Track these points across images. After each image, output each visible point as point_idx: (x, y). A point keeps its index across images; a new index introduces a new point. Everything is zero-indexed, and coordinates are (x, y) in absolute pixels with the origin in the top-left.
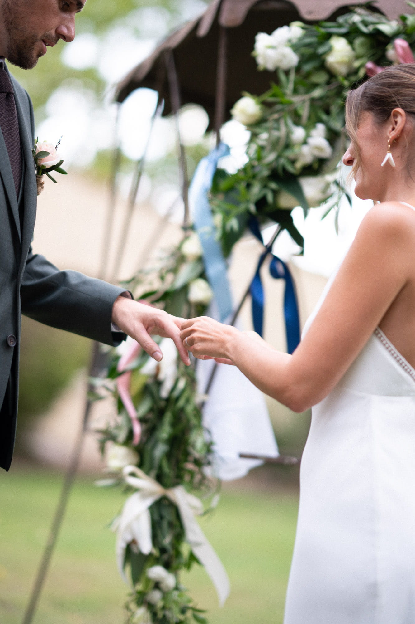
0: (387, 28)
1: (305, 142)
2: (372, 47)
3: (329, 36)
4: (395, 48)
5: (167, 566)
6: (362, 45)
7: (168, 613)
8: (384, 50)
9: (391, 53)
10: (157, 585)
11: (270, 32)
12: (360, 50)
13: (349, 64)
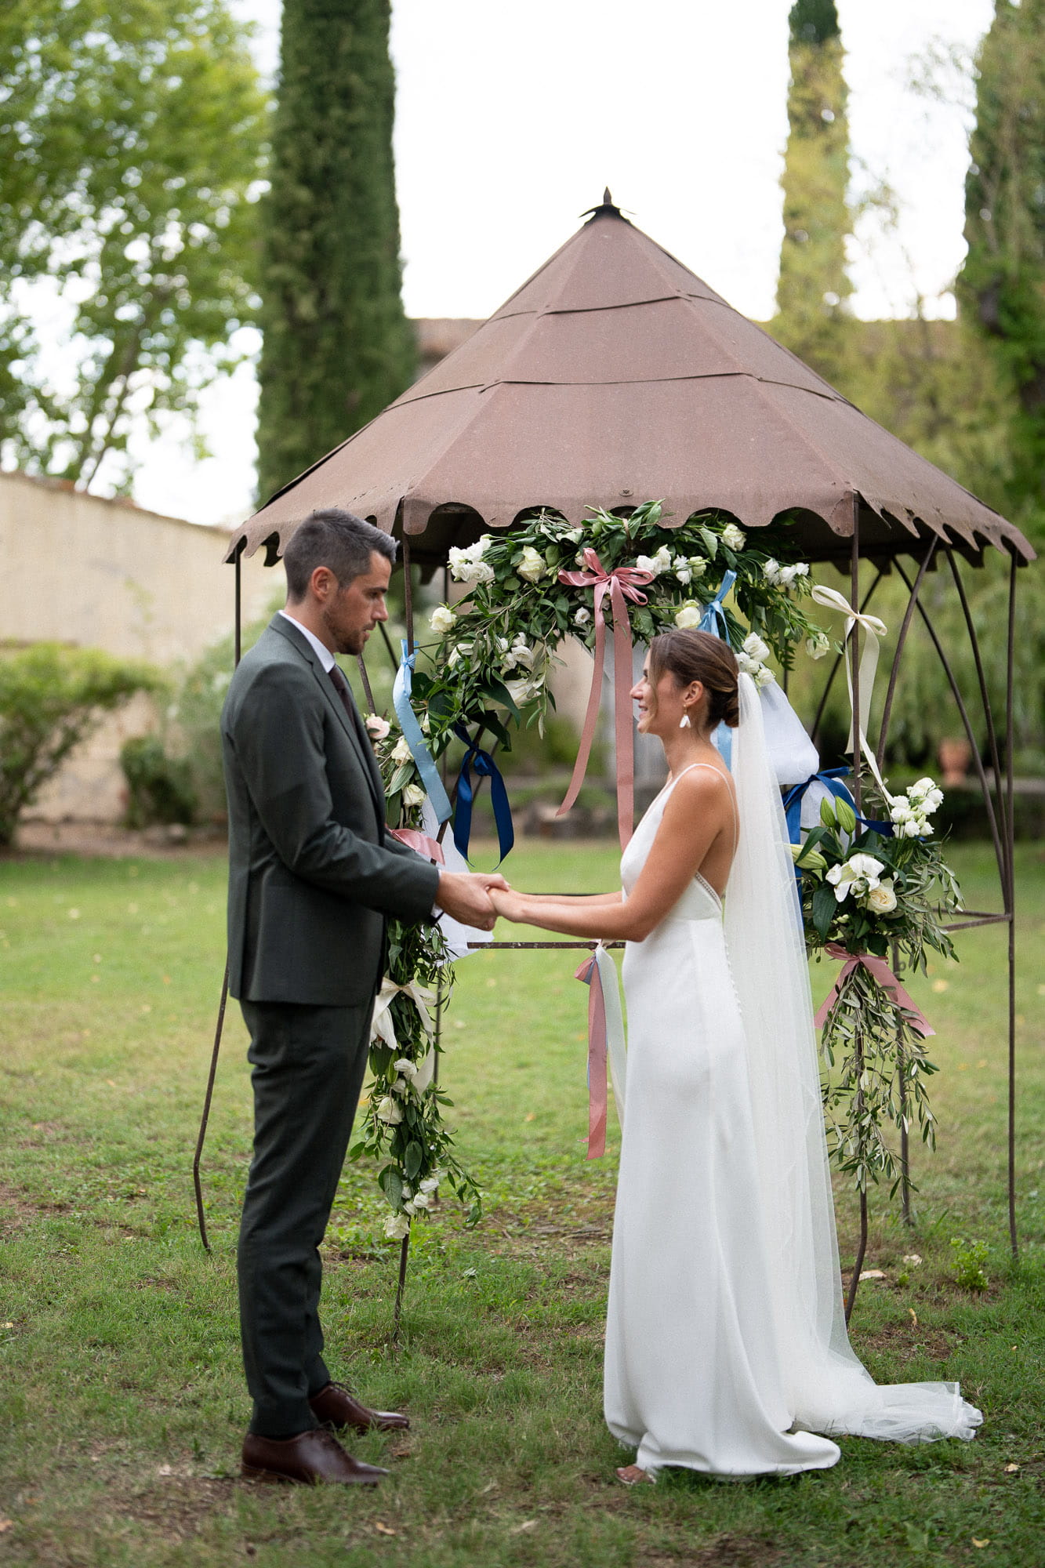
0: (573, 536)
1: (510, 650)
2: (561, 555)
3: (520, 546)
4: (583, 554)
5: (409, 1057)
6: (551, 554)
7: (413, 1099)
8: (573, 557)
9: (579, 559)
10: (401, 1075)
11: (463, 546)
12: (550, 559)
13: (541, 572)
